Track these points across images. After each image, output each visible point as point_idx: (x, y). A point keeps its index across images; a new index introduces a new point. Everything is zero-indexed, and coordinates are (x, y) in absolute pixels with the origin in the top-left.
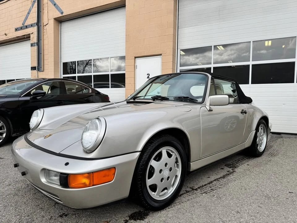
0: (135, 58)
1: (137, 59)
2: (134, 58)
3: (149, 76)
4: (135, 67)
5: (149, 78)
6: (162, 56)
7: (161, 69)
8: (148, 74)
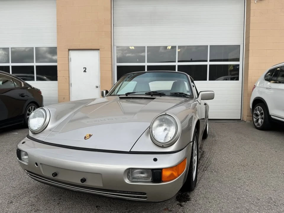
0: (69, 50)
1: (70, 51)
2: (67, 50)
3: (85, 70)
4: (69, 60)
5: (86, 72)
6: (100, 51)
7: (99, 63)
8: (84, 68)
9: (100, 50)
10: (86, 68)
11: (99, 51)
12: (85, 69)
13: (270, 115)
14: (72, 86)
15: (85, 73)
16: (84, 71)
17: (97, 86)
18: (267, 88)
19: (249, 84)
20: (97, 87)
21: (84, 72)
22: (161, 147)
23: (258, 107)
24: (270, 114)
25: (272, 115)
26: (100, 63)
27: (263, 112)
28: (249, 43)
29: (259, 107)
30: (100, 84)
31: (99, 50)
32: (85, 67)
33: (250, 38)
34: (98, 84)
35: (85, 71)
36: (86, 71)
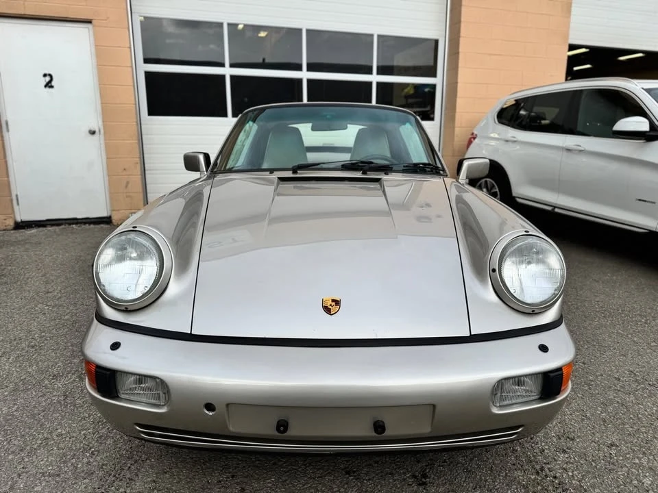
3: (50, 82)
5: (52, 87)
6: (94, 26)
7: (95, 64)
8: (45, 75)
9: (93, 21)
10: (50, 76)
11: (89, 26)
12: (48, 79)
13: (514, 197)
14: (10, 127)
15: (51, 90)
16: (45, 83)
17: (93, 129)
18: (507, 141)
19: (457, 131)
20: (93, 133)
21: (46, 86)
22: (529, 314)
23: (486, 181)
24: (514, 194)
25: (520, 196)
26: (97, 62)
27: (497, 190)
28: (459, 37)
29: (488, 179)
30: (100, 123)
31: (89, 22)
32: (47, 72)
33: (463, 25)
34: (96, 123)
35: (49, 85)
36: (53, 83)
